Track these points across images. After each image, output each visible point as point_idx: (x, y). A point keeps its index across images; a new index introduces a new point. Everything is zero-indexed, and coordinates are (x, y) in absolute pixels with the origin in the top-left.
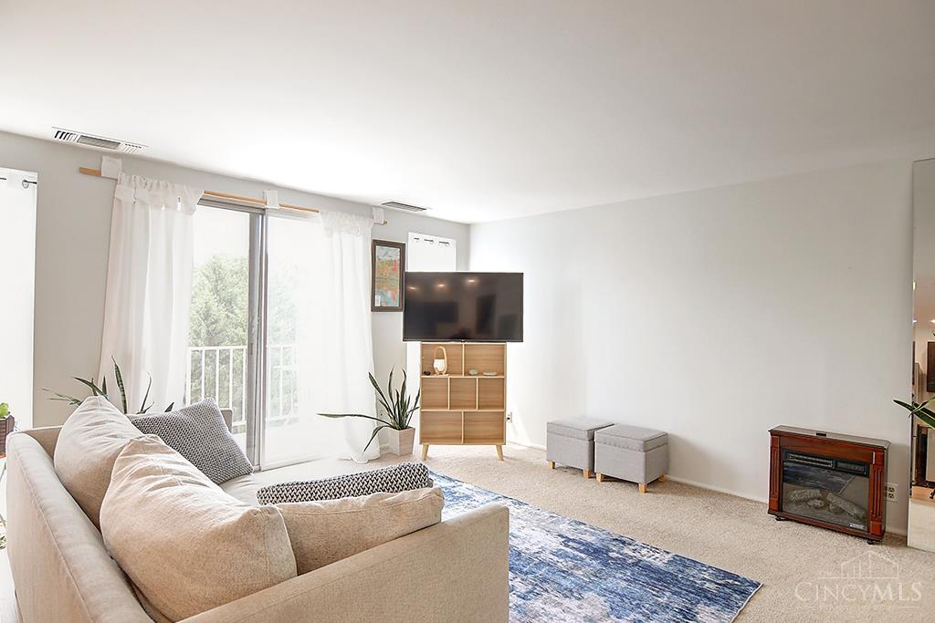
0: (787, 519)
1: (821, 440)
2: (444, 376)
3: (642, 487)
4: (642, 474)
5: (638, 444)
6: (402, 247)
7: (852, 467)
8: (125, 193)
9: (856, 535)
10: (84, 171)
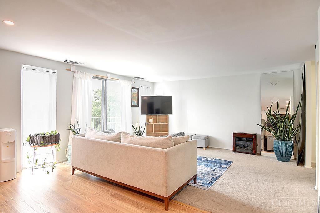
0: (237, 152)
1: (243, 134)
2: (152, 124)
3: (204, 148)
4: (204, 145)
5: (203, 138)
6: (138, 89)
7: (250, 139)
8: (76, 75)
9: (251, 154)
10: (67, 69)
